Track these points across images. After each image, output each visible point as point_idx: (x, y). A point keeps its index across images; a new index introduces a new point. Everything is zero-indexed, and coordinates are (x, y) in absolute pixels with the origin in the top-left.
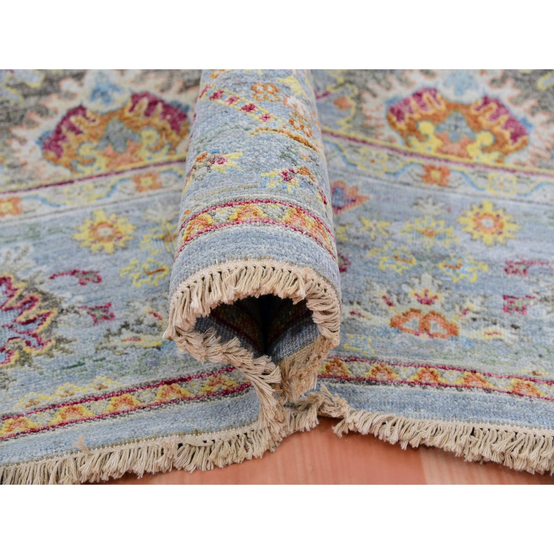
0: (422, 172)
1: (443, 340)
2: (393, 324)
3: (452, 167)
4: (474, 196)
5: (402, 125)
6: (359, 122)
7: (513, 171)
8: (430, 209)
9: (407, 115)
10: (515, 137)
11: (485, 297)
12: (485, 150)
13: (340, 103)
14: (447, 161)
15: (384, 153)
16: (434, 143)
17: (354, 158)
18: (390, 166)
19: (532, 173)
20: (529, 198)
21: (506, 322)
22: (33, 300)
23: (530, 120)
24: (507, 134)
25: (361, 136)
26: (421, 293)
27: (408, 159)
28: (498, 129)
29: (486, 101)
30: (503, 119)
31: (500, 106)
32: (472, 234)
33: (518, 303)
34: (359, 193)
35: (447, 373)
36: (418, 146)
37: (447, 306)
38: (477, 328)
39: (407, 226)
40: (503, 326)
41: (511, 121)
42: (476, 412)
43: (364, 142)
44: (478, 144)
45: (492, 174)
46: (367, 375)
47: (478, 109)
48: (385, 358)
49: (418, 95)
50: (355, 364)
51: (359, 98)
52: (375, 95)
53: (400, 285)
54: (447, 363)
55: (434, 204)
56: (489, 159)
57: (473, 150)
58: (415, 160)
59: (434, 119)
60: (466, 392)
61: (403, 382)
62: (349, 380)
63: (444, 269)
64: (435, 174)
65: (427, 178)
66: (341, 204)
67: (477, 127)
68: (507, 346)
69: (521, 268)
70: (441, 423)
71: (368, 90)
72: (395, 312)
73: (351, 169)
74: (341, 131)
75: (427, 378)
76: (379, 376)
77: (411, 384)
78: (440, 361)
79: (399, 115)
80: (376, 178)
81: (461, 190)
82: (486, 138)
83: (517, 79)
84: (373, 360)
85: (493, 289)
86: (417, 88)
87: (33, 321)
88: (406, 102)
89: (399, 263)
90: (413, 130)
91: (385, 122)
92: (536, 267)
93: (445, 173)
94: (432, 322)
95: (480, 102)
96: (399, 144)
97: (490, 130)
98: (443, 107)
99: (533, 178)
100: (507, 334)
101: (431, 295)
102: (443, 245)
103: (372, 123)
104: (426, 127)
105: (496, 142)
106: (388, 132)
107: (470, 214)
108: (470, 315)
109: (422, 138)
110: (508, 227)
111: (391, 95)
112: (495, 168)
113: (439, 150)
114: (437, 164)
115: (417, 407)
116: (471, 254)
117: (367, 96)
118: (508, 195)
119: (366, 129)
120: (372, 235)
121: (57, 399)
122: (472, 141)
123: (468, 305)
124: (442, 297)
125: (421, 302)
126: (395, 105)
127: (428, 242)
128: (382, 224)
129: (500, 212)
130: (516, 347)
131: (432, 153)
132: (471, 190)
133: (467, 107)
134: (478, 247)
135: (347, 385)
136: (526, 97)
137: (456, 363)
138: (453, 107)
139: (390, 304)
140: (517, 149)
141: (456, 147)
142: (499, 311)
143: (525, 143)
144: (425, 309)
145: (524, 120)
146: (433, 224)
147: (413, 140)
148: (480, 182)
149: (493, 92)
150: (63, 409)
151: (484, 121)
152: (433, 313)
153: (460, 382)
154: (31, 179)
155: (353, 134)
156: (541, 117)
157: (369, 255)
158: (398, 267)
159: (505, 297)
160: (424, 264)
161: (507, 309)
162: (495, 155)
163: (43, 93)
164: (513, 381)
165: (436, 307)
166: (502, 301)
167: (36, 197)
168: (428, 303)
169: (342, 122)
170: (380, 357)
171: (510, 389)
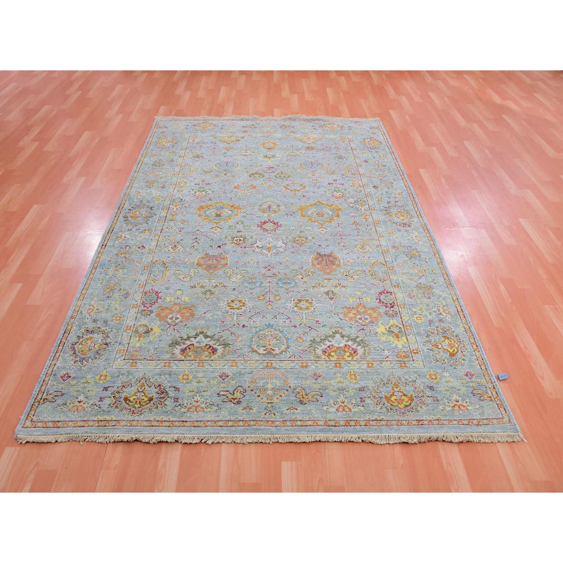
0: (334, 365)
1: (348, 413)
2: (337, 410)
3: (342, 362)
4: (348, 369)
5: (327, 354)
6: (316, 356)
7: (356, 361)
8: (339, 375)
9: (327, 352)
10: (354, 352)
11: (356, 399)
12: (348, 357)
13: (310, 352)
14: (340, 361)
15: (324, 362)
16: (336, 357)
17: (317, 365)
18: (326, 365)
19: (360, 361)
20: (361, 368)
21: (362, 405)
22: (164, 392)
23: (357, 348)
24: (353, 352)
25: (317, 359)
26: (341, 400)
27: (330, 362)
28: (350, 351)
29: (346, 346)
30: (351, 349)
31: (349, 346)
32: (350, 381)
33: (363, 399)
34: (321, 374)
35: (351, 422)
36: (332, 359)
37: (348, 403)
38: (355, 408)
39: (334, 381)
40: (361, 406)
41: (353, 349)
42: (358, 432)
43: (318, 360)
44: (346, 355)
45: (351, 362)
46: (334, 424)
47: (344, 348)
48: (337, 419)
49: (329, 347)
50: (331, 422)
51: (314, 350)
52: (318, 349)
53: (336, 399)
54: (351, 419)
55: (339, 373)
56: (350, 359)
57: (345, 357)
58: (332, 362)
59: (334, 351)
60: (356, 427)
61: (342, 426)
62: (330, 426)
63: (345, 393)
64: (338, 365)
65: (336, 366)
66: (317, 378)
67: (345, 352)
68: (363, 412)
69: (362, 389)
70: (352, 435)
71: (316, 348)
72: (337, 406)
73: (317, 368)
74: (312, 359)
75: (347, 424)
76: (337, 425)
77: (344, 426)
78: (349, 419)
79: (325, 352)
80: (324, 369)
81: (345, 368)
82: (348, 354)
83: (352, 340)
84: (334, 420)
85: (357, 396)
86: (328, 345)
87: (162, 398)
88: (326, 349)
89: (335, 392)
90: (330, 355)
91: (322, 354)
92: (365, 388)
93: (340, 364)
94: (345, 408)
95: (344, 346)
96: (327, 359)
97: (348, 352)
98: (336, 348)
99: (361, 362)
100: (362, 408)
101: (344, 401)
102: (344, 385)
103: (319, 355)
104: (333, 354)
105: (350, 354)
106: (323, 357)
107: (348, 375)
108: (353, 405)
109: (333, 356)
110: (358, 377)
111: (322, 348)
112: (352, 361)
113: (337, 359)
114: (338, 362)
115: (346, 432)
116: (351, 387)
117: (316, 349)
118: (356, 368)
119: (318, 357)
120: (327, 385)
121: (159, 419)
122: (345, 355)
123: (352, 402)
124: (346, 400)
125: (342, 403)
126: (324, 350)
127: (340, 385)
128: (328, 382)
129: (355, 373)
130: (364, 412)
131: (336, 359)
132: (347, 368)
133: (341, 347)
134: (352, 385)
135: (330, 427)
136: (355, 343)
137: (353, 419)
138: (338, 348)
139: (335, 405)
140: (356, 355)
141: (341, 357)
142: (359, 402)
143: (357, 354)
144: (343, 405)
145: (356, 348)
146: (340, 379)
147: (330, 357)
148: (349, 365)
149: (346, 343)
150: (160, 422)
151: (346, 350)
152: (345, 405)
153: (354, 424)
154: (175, 358)
155: (315, 359)
156: (359, 347)
157: (327, 391)
158: (334, 394)
159: (360, 398)
160: (340, 392)
161: (361, 402)
162: (351, 358)
163: (186, 340)
164: (365, 422)
165: (345, 404)
166: (360, 400)
167: (174, 363)
168: (343, 403)
169: (312, 357)
170: (336, 419)
171: (365, 424)
